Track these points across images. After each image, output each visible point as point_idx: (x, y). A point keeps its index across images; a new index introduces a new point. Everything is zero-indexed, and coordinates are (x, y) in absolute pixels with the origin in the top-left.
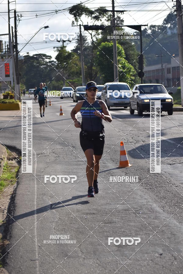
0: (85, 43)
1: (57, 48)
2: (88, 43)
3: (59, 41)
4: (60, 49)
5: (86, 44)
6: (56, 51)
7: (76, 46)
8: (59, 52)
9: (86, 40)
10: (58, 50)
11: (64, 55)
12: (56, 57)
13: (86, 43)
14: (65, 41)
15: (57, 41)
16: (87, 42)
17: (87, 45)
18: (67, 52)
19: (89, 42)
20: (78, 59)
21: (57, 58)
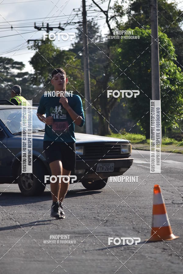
0: (94, 36)
1: (35, 42)
2: (100, 36)
3: (39, 29)
4: (40, 44)
5: (97, 39)
6: (32, 47)
7: (76, 43)
8: (37, 50)
9: (96, 32)
10: (36, 46)
11: (49, 55)
12: (32, 59)
13: (96, 37)
14: (51, 29)
15: (36, 27)
16: (98, 36)
17: (98, 41)
18: (55, 51)
19: (103, 36)
20: (77, 66)
21: (34, 62)
